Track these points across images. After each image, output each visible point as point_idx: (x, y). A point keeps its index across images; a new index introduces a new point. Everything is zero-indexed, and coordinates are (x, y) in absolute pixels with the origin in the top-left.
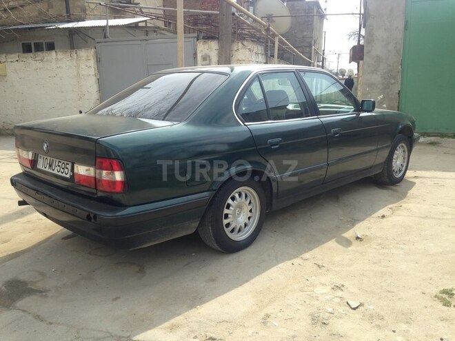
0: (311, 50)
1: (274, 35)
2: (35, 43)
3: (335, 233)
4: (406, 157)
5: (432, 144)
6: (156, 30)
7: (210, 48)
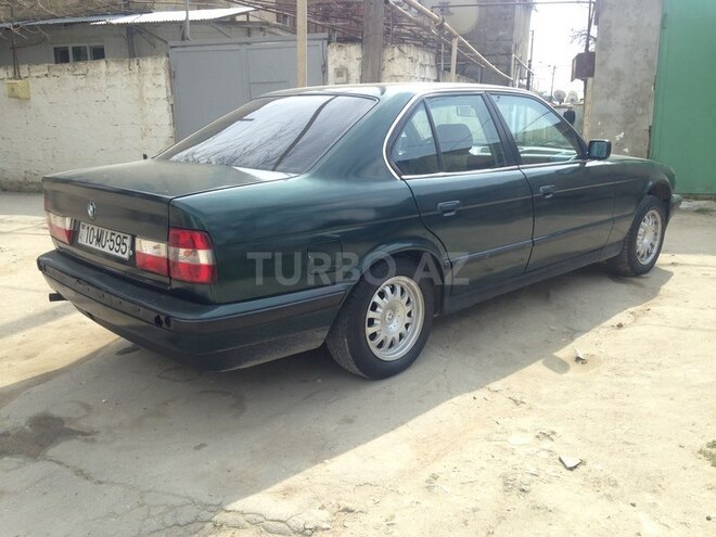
0: (510, 59)
1: (451, 36)
2: (73, 48)
3: (541, 350)
4: (659, 231)
5: (701, 211)
6: (263, 27)
7: (348, 57)
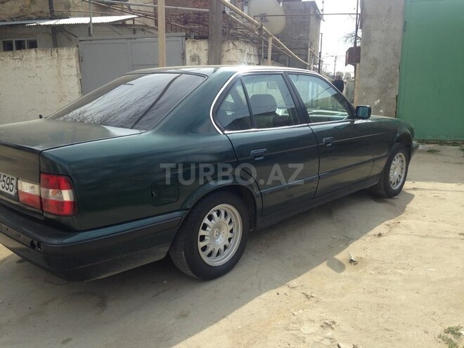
0: (307, 52)
1: (267, 36)
2: (16, 42)
3: (326, 255)
4: (404, 167)
5: (431, 151)
6: (144, 28)
7: (199, 48)
